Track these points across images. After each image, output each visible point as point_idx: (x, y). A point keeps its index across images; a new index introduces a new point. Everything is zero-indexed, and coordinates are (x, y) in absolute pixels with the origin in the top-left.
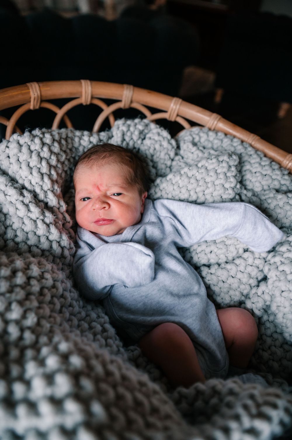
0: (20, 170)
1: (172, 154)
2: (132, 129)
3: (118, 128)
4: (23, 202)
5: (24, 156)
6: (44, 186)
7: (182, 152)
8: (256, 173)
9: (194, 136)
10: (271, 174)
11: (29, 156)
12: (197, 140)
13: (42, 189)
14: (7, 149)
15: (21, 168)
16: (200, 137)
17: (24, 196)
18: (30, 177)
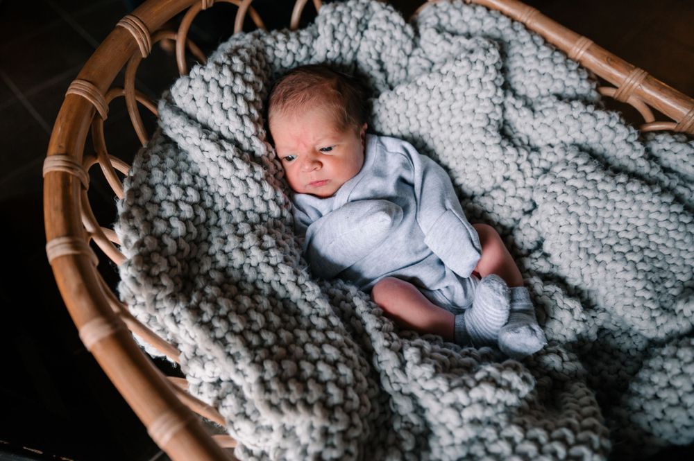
0: (213, 116)
1: (408, 48)
2: (345, 20)
3: (325, 21)
4: (225, 158)
5: (214, 97)
6: (246, 131)
7: (422, 42)
8: (530, 71)
9: (441, 16)
10: (551, 72)
11: (221, 96)
12: (444, 21)
13: (245, 136)
14: (190, 89)
15: (212, 112)
16: (450, 17)
17: (225, 150)
18: (226, 123)
